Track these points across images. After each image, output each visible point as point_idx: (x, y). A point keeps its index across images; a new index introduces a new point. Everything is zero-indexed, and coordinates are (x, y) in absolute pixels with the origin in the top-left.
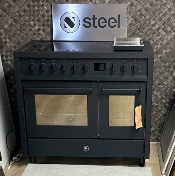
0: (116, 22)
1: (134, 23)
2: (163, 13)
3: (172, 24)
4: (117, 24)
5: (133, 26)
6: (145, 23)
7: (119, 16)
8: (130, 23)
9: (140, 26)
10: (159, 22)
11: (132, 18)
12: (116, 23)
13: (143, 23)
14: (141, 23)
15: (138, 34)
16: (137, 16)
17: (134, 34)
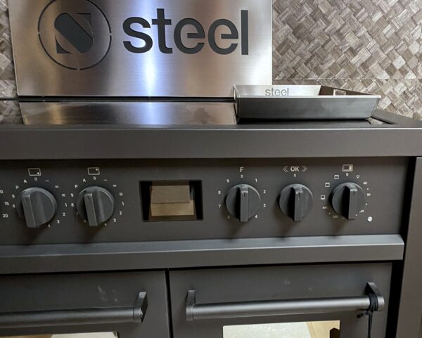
0: (234, 35)
1: (294, 40)
2: (382, 11)
3: (410, 47)
4: (239, 41)
5: (290, 51)
6: (327, 42)
7: (245, 14)
8: (280, 42)
9: (311, 52)
10: (370, 39)
11: (287, 26)
12: (237, 38)
13: (322, 43)
14: (316, 41)
15: (306, 77)
16: (303, 20)
17: (293, 76)
